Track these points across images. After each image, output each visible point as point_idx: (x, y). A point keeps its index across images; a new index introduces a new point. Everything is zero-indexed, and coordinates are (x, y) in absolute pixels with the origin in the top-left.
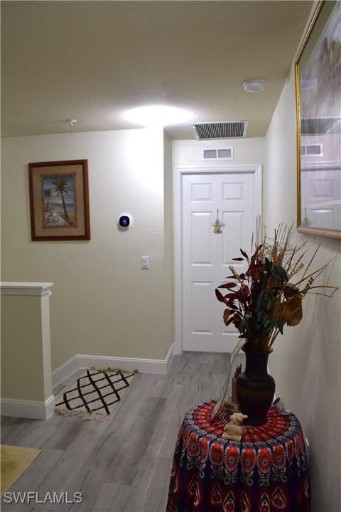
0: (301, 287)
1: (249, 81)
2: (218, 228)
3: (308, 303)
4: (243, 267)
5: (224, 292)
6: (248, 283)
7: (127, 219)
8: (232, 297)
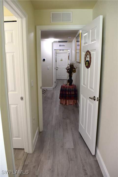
0: (76, 68)
1: (69, 37)
2: (62, 60)
3: (77, 70)
4: (69, 66)
5: (67, 69)
6: (70, 67)
7: (45, 59)
8: (68, 69)
